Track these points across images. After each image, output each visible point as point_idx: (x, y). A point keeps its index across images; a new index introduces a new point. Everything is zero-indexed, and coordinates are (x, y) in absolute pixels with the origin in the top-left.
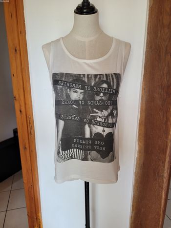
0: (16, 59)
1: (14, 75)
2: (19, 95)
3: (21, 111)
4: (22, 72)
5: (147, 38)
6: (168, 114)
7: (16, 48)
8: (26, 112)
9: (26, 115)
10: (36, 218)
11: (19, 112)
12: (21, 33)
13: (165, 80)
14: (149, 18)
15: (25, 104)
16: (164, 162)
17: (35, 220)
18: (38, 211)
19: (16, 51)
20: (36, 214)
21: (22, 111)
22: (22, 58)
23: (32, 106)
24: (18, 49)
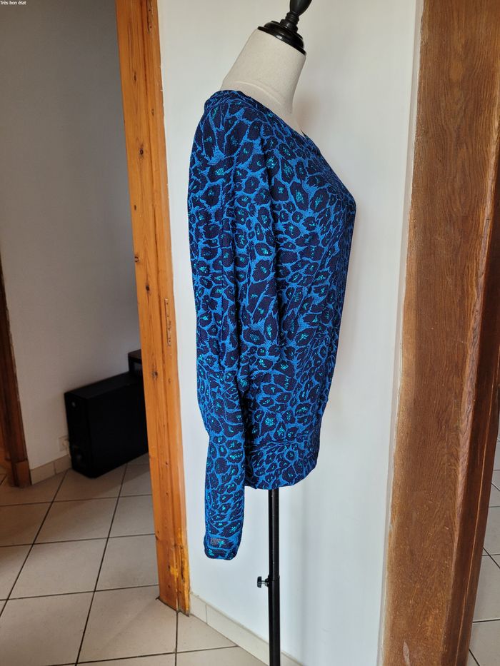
0: (141, 171)
1: (135, 207)
2: (145, 251)
3: (148, 288)
4: (153, 200)
5: (418, 112)
6: (465, 280)
7: (142, 146)
8: (159, 290)
9: (159, 297)
10: (175, 545)
11: (145, 290)
12: (153, 114)
13: (458, 204)
14: (421, 69)
15: (158, 272)
16: (459, 396)
17: (173, 549)
18: (180, 527)
19: (142, 152)
20: (175, 534)
21: (150, 287)
22: (154, 169)
23: (172, 275)
24: (146, 148)
